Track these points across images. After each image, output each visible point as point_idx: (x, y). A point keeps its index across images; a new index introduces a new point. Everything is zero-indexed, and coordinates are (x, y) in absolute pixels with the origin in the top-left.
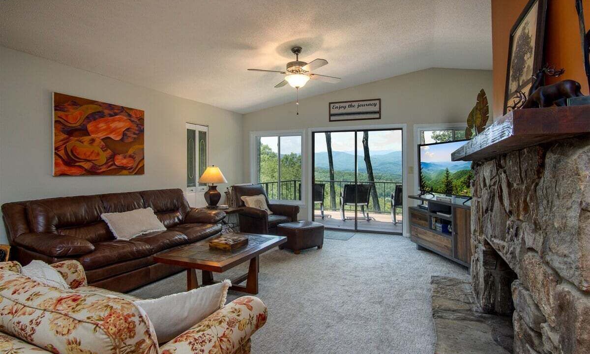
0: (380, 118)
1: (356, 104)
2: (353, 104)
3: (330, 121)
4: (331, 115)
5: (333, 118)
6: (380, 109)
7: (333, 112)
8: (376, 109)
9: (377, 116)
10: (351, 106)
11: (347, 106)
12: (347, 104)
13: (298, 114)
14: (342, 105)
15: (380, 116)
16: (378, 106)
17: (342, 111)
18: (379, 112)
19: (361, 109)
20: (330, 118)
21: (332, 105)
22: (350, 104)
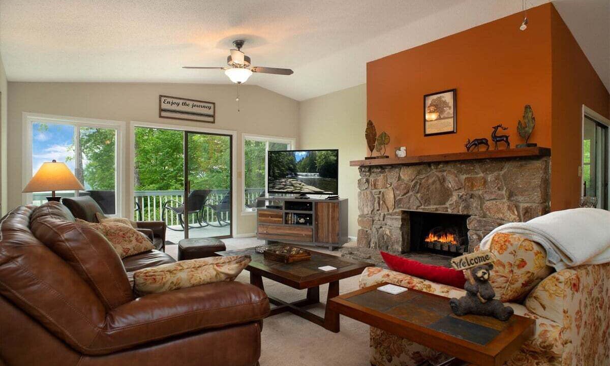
0: (214, 122)
1: (191, 103)
2: (188, 102)
3: (161, 117)
4: (161, 110)
5: (163, 114)
6: (214, 112)
7: (164, 106)
8: (211, 112)
9: (211, 119)
10: (184, 104)
11: (181, 104)
12: (181, 102)
13: (239, 111)
14: (175, 101)
15: (214, 120)
16: (212, 110)
17: (174, 107)
18: (213, 116)
19: (195, 110)
20: (160, 114)
21: (163, 99)
22: (184, 101)
